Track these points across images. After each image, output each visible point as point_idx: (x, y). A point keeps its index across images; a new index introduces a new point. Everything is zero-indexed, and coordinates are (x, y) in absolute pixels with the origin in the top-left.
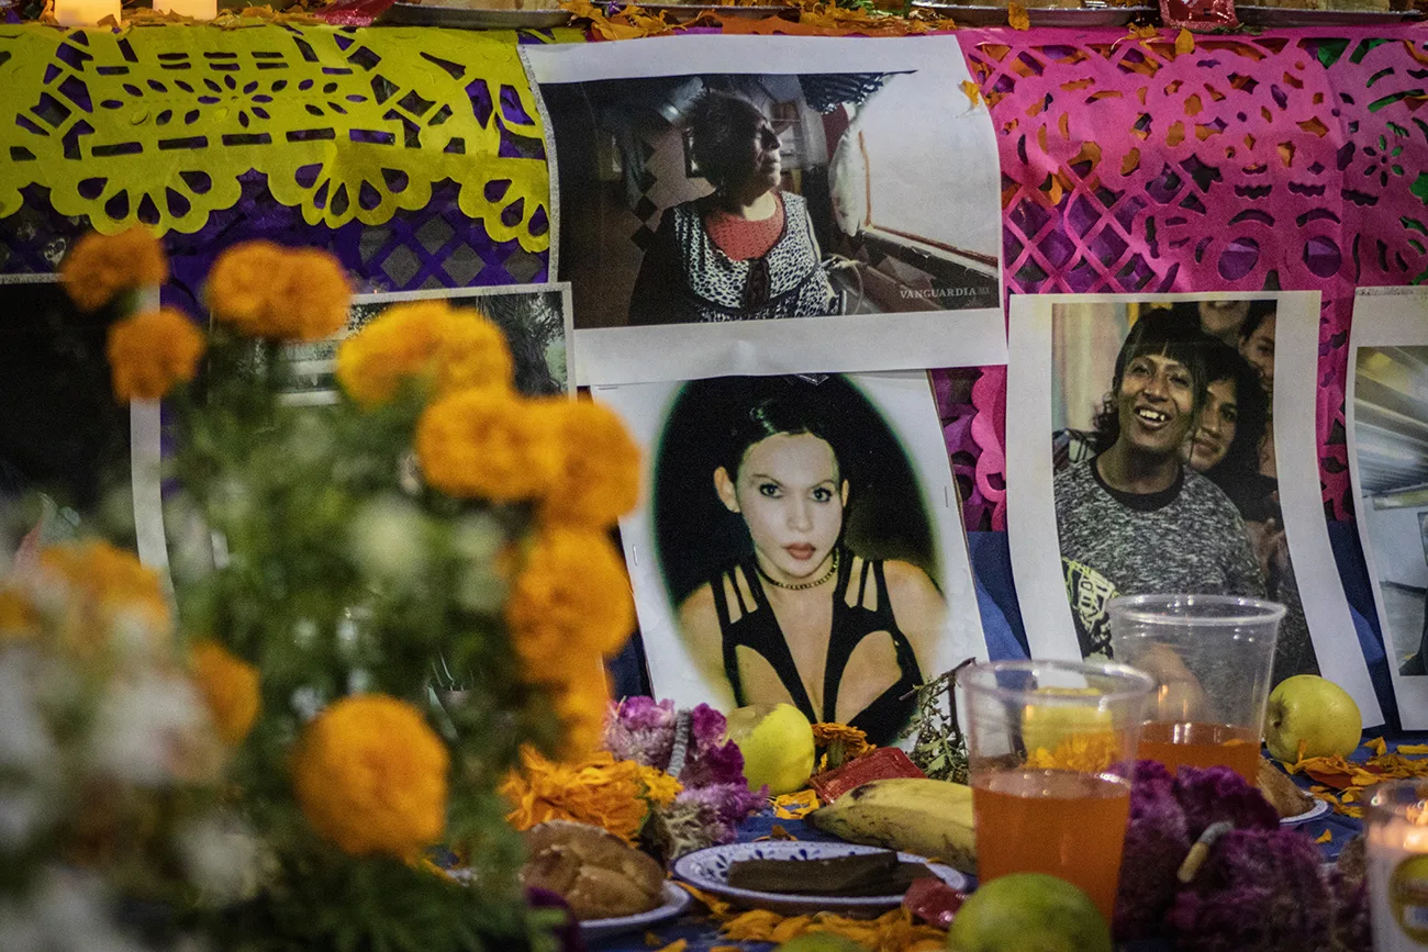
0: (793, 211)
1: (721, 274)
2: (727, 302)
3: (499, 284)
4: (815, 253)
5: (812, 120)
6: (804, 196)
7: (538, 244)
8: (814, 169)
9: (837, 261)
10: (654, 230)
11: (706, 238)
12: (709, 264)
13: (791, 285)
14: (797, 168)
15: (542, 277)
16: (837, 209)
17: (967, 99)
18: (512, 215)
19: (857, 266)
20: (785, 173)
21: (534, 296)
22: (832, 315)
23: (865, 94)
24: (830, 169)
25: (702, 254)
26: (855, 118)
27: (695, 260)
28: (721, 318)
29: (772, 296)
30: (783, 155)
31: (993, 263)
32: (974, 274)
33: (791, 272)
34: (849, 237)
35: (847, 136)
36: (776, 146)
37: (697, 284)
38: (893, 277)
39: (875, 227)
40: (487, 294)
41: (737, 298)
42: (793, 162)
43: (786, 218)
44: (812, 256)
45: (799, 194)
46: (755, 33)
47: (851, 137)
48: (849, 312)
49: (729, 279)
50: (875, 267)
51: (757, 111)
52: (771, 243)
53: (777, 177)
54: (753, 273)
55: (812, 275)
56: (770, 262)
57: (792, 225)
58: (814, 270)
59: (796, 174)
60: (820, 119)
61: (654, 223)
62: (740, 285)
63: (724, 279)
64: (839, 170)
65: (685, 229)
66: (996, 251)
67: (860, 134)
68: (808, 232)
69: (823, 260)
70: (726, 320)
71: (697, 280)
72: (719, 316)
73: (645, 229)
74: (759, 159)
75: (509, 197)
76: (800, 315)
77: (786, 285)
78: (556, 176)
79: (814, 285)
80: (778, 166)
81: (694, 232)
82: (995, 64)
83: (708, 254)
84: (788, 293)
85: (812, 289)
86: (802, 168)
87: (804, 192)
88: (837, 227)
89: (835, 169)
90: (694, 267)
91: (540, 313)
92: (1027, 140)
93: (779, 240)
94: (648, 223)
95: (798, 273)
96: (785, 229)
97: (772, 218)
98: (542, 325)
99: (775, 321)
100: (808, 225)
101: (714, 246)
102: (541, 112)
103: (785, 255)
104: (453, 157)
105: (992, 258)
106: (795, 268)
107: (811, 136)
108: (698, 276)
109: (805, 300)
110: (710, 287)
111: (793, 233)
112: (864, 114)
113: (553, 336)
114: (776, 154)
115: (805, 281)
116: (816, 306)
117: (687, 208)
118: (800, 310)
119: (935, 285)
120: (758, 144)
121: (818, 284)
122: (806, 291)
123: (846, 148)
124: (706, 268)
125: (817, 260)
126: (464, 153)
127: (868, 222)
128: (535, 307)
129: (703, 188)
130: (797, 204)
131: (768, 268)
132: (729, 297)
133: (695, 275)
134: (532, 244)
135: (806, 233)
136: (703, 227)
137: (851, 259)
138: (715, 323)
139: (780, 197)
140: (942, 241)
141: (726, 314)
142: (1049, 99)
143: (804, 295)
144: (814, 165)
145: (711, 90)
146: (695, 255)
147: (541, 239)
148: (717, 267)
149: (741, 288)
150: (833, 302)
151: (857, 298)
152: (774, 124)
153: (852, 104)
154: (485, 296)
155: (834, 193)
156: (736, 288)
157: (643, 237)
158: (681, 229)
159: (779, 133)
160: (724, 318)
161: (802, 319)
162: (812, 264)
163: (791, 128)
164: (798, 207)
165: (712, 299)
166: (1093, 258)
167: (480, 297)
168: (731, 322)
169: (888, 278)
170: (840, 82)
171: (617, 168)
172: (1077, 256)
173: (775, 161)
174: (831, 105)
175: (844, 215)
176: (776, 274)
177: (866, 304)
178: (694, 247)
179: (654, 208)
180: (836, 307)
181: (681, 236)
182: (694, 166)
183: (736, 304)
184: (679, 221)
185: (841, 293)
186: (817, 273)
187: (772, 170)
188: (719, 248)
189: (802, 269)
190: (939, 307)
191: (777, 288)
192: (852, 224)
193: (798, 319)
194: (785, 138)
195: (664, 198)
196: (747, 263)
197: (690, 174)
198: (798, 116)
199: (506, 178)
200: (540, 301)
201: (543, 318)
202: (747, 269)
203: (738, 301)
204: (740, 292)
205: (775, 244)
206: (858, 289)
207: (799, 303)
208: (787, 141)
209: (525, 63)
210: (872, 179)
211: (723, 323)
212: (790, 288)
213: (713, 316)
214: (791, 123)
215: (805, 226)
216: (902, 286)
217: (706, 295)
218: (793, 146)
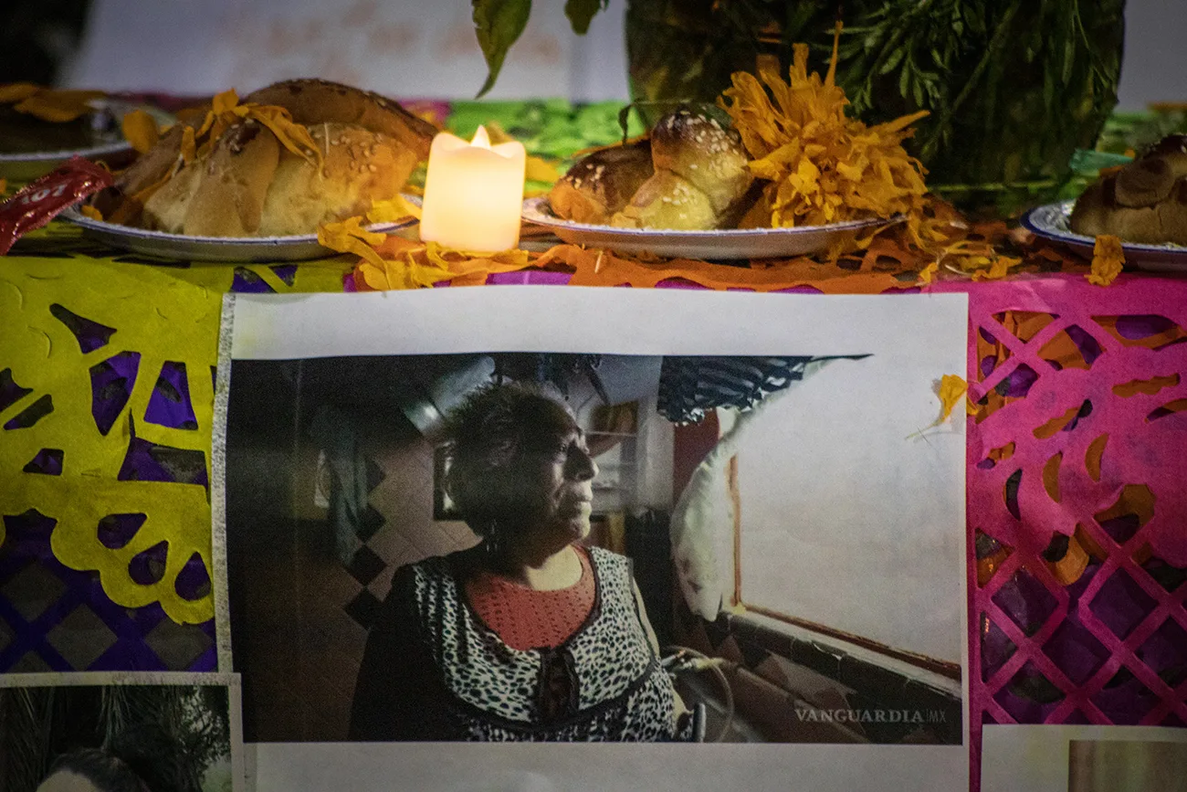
0: (611, 578)
1: (495, 670)
2: (509, 712)
3: (138, 669)
4: (649, 645)
5: (656, 435)
6: (628, 555)
7: (193, 611)
8: (648, 515)
9: (688, 657)
10: (382, 598)
11: (467, 614)
12: (475, 654)
13: (612, 691)
14: (618, 512)
15: (208, 662)
16: (683, 578)
17: (938, 404)
18: (146, 568)
19: (720, 666)
20: (597, 519)
21: (188, 691)
22: (681, 740)
23: (764, 393)
24: (674, 517)
25: (462, 638)
26: (730, 434)
27: (451, 646)
28: (501, 736)
29: (583, 706)
30: (597, 490)
31: (952, 672)
32: (920, 688)
33: (612, 671)
34: (706, 622)
35: (709, 462)
36: (588, 475)
37: (458, 683)
38: (782, 687)
39: (749, 609)
40: (120, 683)
41: (526, 707)
42: (613, 501)
43: (598, 589)
44: (645, 649)
45: (621, 553)
46: (628, 285)
47: (716, 466)
48: (710, 738)
49: (511, 678)
50: (752, 667)
51: (569, 418)
52: (575, 626)
53: (585, 525)
54: (548, 669)
55: (646, 677)
56: (575, 654)
57: (609, 600)
58: (649, 669)
59: (615, 521)
60: (671, 434)
61: (381, 587)
62: (529, 687)
63: (501, 677)
64: (690, 518)
65: (432, 598)
66: (959, 656)
67: (733, 460)
68: (637, 611)
69: (664, 655)
70: (509, 739)
71: (456, 676)
72: (497, 732)
73: (366, 597)
74: (557, 494)
75: (142, 541)
76: (631, 738)
77: (604, 690)
78: (223, 509)
79: (652, 693)
80: (587, 508)
81: (447, 603)
82: (1016, 347)
83: (472, 637)
84: (607, 704)
85: (648, 699)
86: (627, 511)
87: (628, 550)
88: (685, 606)
89: (684, 514)
90: (450, 657)
91: (197, 718)
92: (1025, 477)
93: (588, 621)
94: (370, 587)
95: (624, 673)
96: (597, 606)
97: (575, 588)
98: (199, 735)
99: (589, 746)
100: (635, 601)
101: (480, 625)
102: (217, 406)
103: (600, 644)
104: (39, 481)
105: (951, 666)
106: (616, 666)
107: (650, 461)
108: (459, 671)
109: (637, 716)
110: (479, 688)
111: (610, 611)
112: (747, 427)
113: (215, 753)
114: (586, 487)
115: (636, 686)
116: (654, 725)
117: (434, 567)
118: (631, 731)
119: (854, 703)
120: (558, 470)
121: (656, 691)
122: (639, 702)
123: (705, 483)
124: (471, 660)
125: (653, 654)
126: (58, 472)
127: (736, 600)
128: (189, 708)
129: (462, 537)
130: (616, 569)
131: (573, 664)
132: (511, 704)
133: (453, 669)
134: (184, 612)
135: (633, 613)
136: (461, 597)
137: (711, 656)
138: (491, 744)
139: (589, 555)
140: (864, 634)
141: (508, 731)
142: (1085, 409)
143: (635, 707)
144: (650, 508)
145: (506, 380)
146: (450, 638)
147: (200, 605)
148: (488, 658)
149: (531, 691)
150: (683, 721)
151: (724, 717)
152: (591, 440)
153: (734, 409)
154: (115, 686)
155: (680, 552)
156: (523, 691)
157: (362, 608)
158: (426, 599)
159: (593, 455)
160: (505, 736)
161: (633, 744)
162: (646, 661)
163: (618, 447)
164: (618, 573)
165: (483, 707)
166: (1146, 670)
167: (108, 687)
168: (515, 743)
169: (775, 688)
170: (729, 370)
171: (321, 501)
172: (1113, 664)
173: (583, 499)
174: (697, 411)
175: (696, 588)
176: (586, 674)
177: (738, 727)
178: (449, 626)
179: (378, 565)
180: (689, 729)
181: (426, 609)
182: (448, 503)
183: (523, 716)
184: (422, 585)
185: (697, 708)
186: (655, 675)
187: (577, 513)
188: (488, 630)
189: (629, 667)
190: (862, 738)
191: (589, 694)
192: (711, 600)
193: (627, 744)
194: (605, 464)
195: (395, 550)
196: (538, 655)
197: (440, 514)
198: (634, 429)
199: (136, 511)
200: (196, 699)
201: (200, 725)
202: (538, 664)
203: (526, 712)
204: (529, 698)
205: (582, 628)
206: (724, 702)
207: (628, 720)
208: (607, 469)
209: (224, 325)
210: (743, 534)
211: (504, 744)
212: (612, 696)
213: (487, 733)
214: (619, 438)
215: (630, 602)
216: (799, 702)
217: (474, 700)
218: (616, 477)
